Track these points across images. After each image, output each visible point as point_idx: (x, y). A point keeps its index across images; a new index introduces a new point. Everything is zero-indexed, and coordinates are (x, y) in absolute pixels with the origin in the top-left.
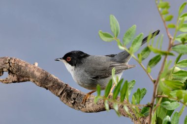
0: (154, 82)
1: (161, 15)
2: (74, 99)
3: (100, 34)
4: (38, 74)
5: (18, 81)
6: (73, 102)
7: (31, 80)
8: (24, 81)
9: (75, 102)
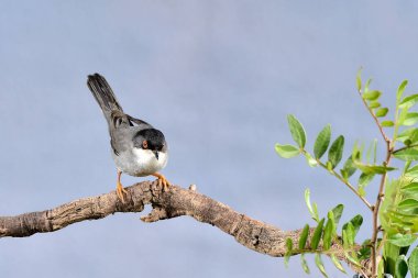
0: (373, 209)
1: (370, 109)
2: (257, 237)
3: (277, 149)
4: (196, 203)
5: (169, 216)
6: (254, 242)
7: (188, 212)
8: (177, 215)
9: (258, 242)
